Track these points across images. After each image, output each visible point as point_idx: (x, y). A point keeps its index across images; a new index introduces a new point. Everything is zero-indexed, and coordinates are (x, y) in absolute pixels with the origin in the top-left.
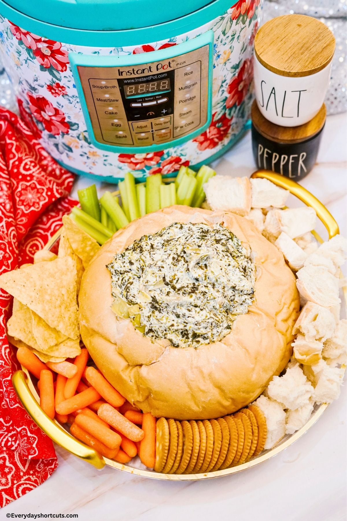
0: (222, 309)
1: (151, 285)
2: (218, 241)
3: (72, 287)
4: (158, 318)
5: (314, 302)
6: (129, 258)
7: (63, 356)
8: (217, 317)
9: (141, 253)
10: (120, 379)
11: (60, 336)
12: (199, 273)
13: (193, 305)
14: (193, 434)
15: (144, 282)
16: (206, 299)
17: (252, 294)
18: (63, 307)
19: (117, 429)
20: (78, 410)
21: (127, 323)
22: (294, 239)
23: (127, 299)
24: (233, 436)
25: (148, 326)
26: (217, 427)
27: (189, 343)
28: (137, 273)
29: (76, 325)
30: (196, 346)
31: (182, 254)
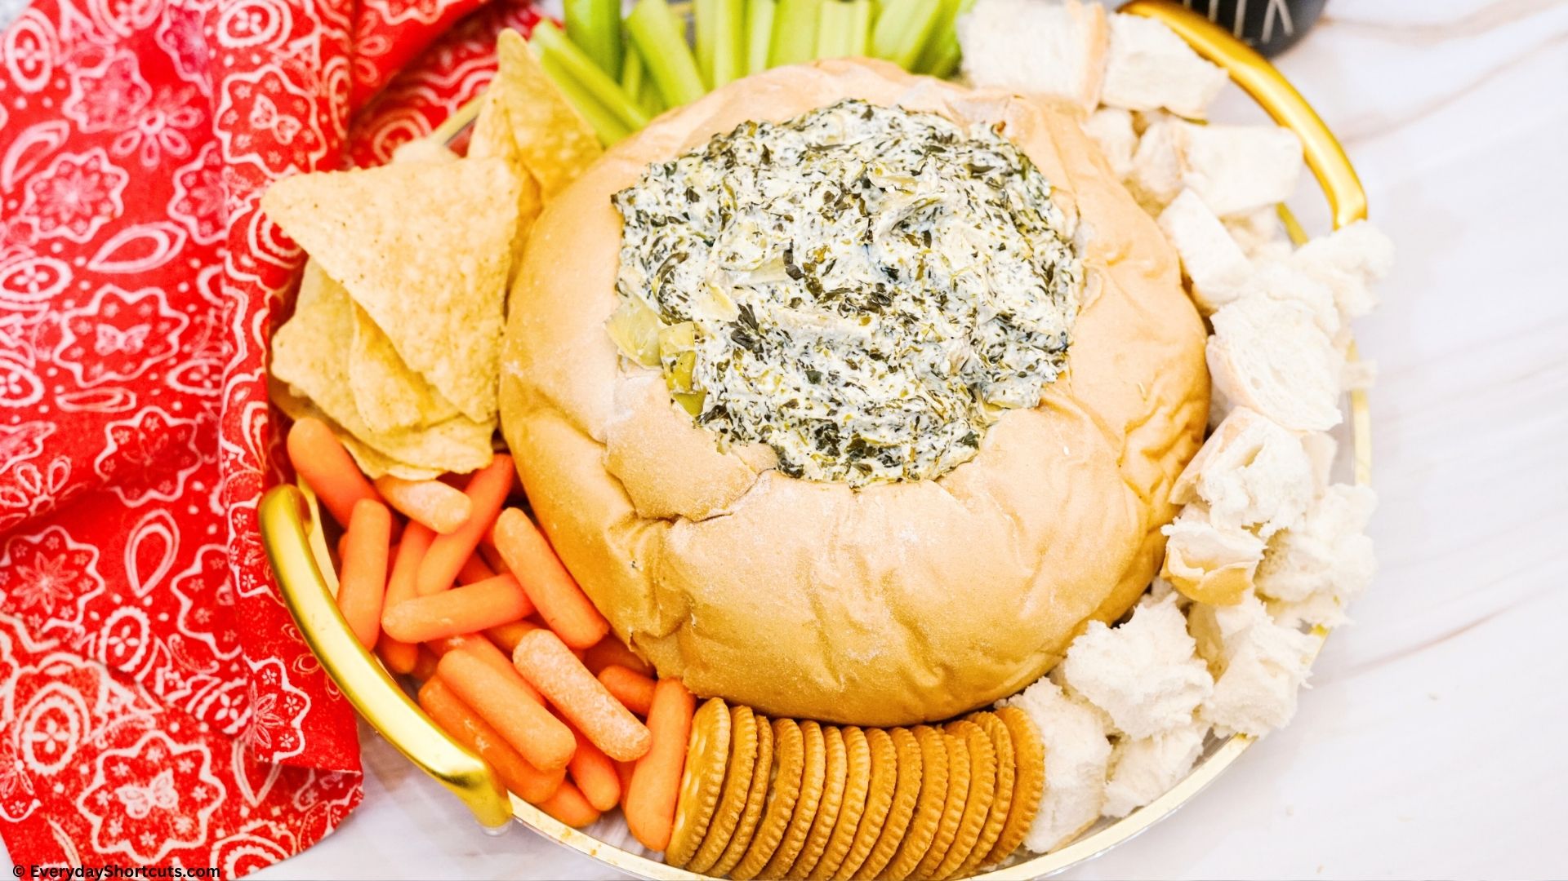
0: (957, 379)
1: (745, 270)
2: (976, 172)
3: (494, 259)
4: (751, 373)
5: (1256, 410)
6: (689, 179)
7: (433, 465)
8: (940, 402)
9: (728, 168)
10: (600, 555)
11: (432, 405)
12: (901, 253)
13: (869, 349)
14: (804, 760)
15: (724, 258)
16: (910, 338)
17: (1059, 353)
18: (457, 314)
19: (566, 711)
20: (452, 637)
21: (650, 380)
22: (1223, 220)
23: (660, 301)
24: (931, 787)
25: (715, 394)
26: (887, 750)
27: (836, 469)
28: (706, 229)
29: (488, 378)
30: (858, 483)
31: (858, 189)
